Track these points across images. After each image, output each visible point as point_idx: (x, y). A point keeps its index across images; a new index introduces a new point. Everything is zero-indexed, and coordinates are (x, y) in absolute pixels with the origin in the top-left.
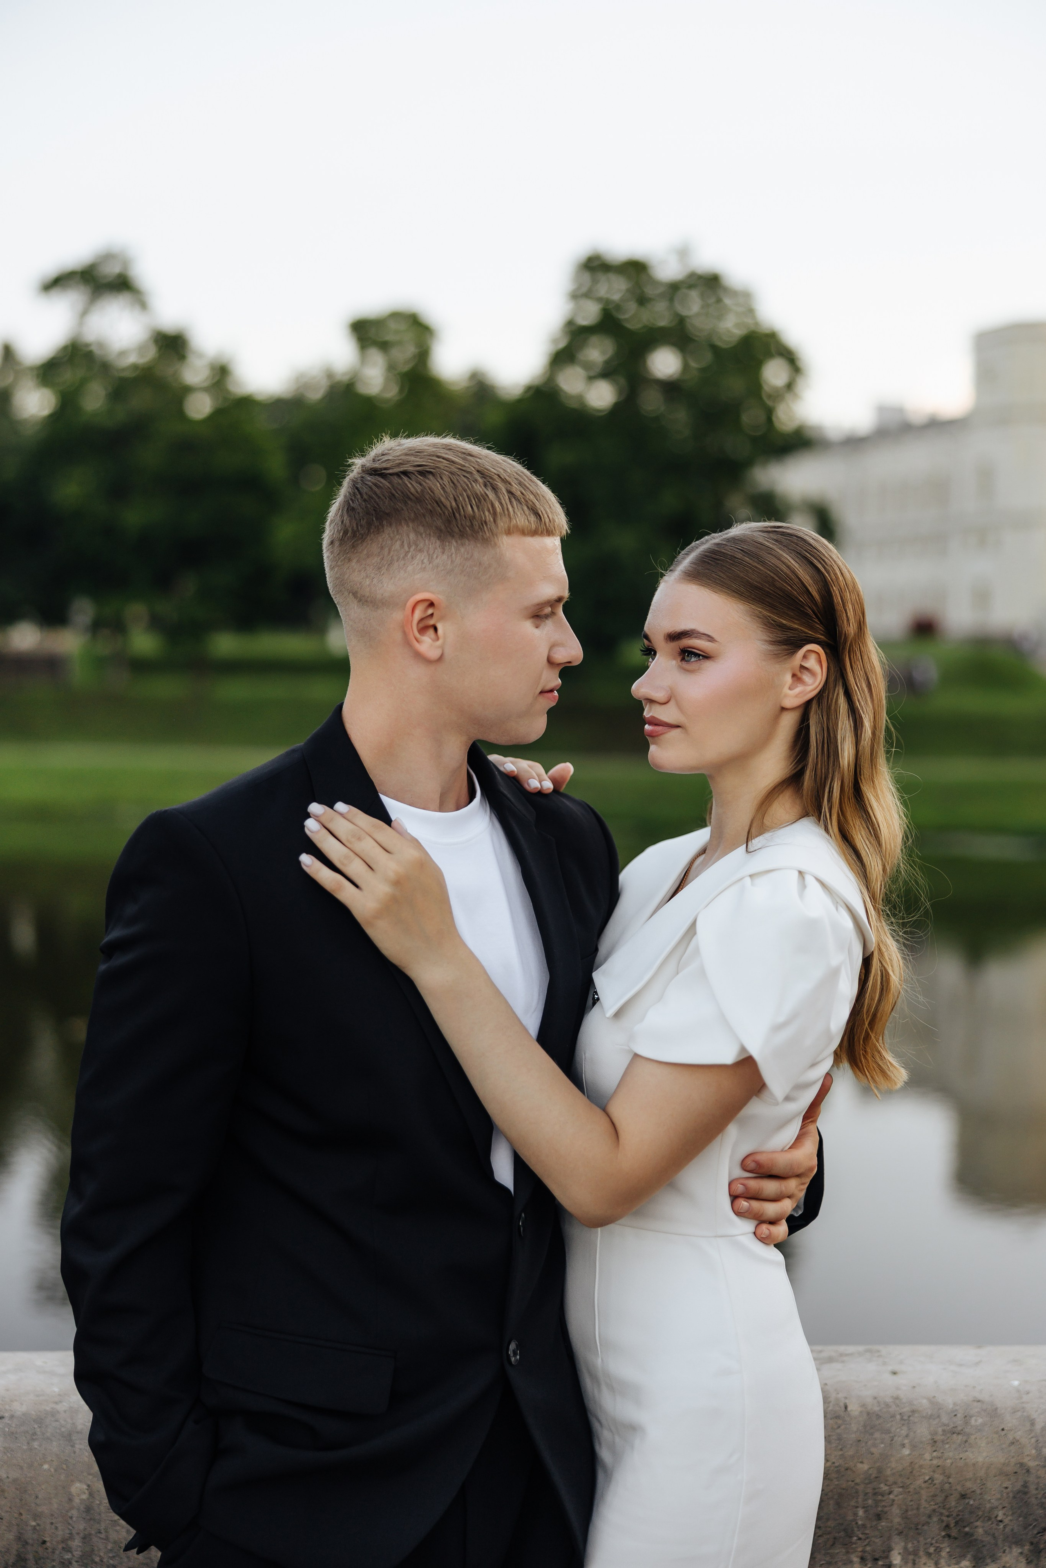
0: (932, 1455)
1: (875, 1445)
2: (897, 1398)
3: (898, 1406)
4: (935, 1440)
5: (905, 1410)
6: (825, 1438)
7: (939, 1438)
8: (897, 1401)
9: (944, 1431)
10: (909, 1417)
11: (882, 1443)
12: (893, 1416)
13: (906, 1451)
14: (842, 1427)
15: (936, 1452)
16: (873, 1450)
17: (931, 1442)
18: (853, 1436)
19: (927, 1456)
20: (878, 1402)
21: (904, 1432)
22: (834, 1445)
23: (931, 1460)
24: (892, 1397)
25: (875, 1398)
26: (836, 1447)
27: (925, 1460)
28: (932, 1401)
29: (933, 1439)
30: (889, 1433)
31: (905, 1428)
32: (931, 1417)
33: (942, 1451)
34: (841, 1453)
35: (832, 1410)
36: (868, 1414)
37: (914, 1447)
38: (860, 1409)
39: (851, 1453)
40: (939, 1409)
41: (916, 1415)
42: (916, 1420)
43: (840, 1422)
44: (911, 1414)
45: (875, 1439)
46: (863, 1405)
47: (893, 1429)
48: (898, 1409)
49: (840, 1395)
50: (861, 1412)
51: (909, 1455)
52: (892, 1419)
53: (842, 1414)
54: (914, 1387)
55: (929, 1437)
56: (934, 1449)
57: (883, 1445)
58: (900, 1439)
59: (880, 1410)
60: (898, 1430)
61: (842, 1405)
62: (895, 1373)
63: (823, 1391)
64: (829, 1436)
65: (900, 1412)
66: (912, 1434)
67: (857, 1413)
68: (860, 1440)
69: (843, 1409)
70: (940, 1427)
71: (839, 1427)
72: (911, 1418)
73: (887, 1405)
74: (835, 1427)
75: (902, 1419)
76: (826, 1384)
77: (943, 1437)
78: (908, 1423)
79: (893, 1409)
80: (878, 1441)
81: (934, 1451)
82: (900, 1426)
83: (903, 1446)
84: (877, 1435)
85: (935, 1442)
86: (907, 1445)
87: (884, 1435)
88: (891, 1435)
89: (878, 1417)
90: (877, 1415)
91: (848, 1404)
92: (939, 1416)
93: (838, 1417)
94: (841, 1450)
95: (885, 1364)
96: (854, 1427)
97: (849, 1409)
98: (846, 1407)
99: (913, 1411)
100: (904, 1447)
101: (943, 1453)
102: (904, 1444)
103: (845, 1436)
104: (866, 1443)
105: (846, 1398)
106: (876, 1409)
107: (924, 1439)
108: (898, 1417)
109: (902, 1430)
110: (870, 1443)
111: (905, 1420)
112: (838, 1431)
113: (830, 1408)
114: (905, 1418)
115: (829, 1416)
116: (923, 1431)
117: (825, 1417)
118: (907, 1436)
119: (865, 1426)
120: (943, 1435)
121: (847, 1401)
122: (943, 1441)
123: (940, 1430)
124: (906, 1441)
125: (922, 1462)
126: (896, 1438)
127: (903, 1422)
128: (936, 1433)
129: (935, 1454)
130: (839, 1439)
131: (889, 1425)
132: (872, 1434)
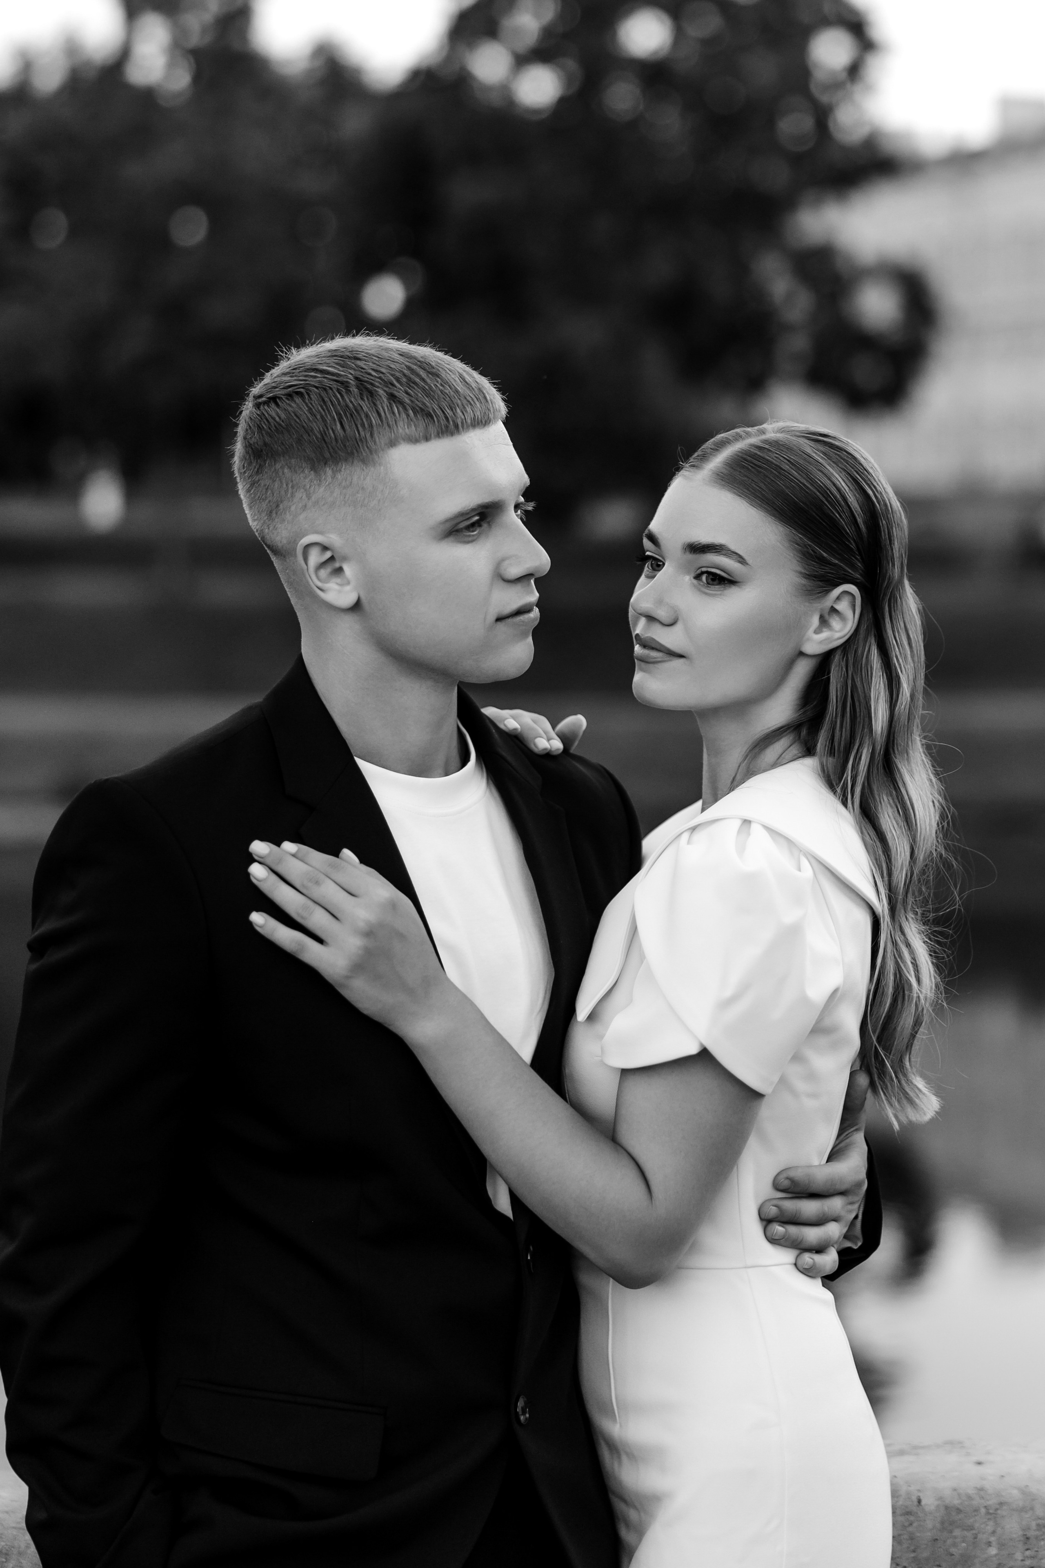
0: (1023, 1553)
1: (954, 1545)
2: (982, 1489)
3: (983, 1498)
4: (1028, 1536)
5: (990, 1503)
6: (893, 1537)
7: (1032, 1533)
8: (982, 1493)
9: (1038, 1525)
10: (997, 1509)
11: (963, 1542)
12: (976, 1510)
13: (993, 1551)
14: (915, 1524)
15: (1029, 1551)
16: (953, 1550)
17: (1022, 1539)
18: (929, 1534)
19: (1019, 1556)
20: (959, 1495)
21: (990, 1528)
22: (905, 1546)
23: (1022, 1560)
24: (976, 1488)
25: (955, 1490)
26: (908, 1548)
27: (1016, 1560)
28: (1025, 1492)
29: (1025, 1535)
30: (972, 1529)
31: (991, 1523)
32: (1022, 1510)
33: (1036, 1550)
34: (913, 1555)
35: (902, 1505)
36: (947, 1508)
37: (1002, 1545)
38: (936, 1503)
39: (925, 1554)
40: (1033, 1500)
41: (1005, 1507)
42: (1004, 1513)
43: (912, 1518)
44: (998, 1506)
45: (955, 1537)
46: (940, 1498)
47: (977, 1525)
48: (983, 1501)
49: (912, 1488)
50: (938, 1506)
51: (996, 1555)
52: (976, 1513)
53: (915, 1509)
54: (1002, 1476)
55: (1021, 1533)
56: (1027, 1547)
57: (964, 1545)
58: (985, 1536)
59: (961, 1503)
60: (982, 1526)
61: (914, 1498)
62: (979, 1463)
63: (892, 1484)
64: (900, 1535)
65: (985, 1505)
66: (999, 1530)
67: (933, 1508)
68: (937, 1539)
69: (916, 1503)
70: (1034, 1520)
71: (911, 1525)
72: (999, 1512)
73: (970, 1498)
74: (906, 1524)
75: (988, 1513)
76: (895, 1477)
77: (1037, 1532)
78: (995, 1518)
79: (977, 1502)
80: (958, 1540)
81: (1027, 1549)
82: (985, 1520)
83: (989, 1544)
84: (957, 1532)
85: (1028, 1538)
86: (994, 1543)
87: (966, 1532)
88: (974, 1532)
89: (959, 1511)
90: (958, 1509)
91: (921, 1498)
92: (1032, 1509)
93: (909, 1513)
94: (914, 1551)
95: (968, 1454)
96: (929, 1524)
97: (923, 1503)
98: (919, 1501)
99: (1001, 1504)
100: (990, 1546)
101: (1037, 1551)
102: (990, 1542)
103: (918, 1534)
104: (945, 1542)
105: (919, 1491)
106: (956, 1502)
107: (1014, 1536)
108: (983, 1511)
109: (987, 1525)
110: (949, 1542)
111: (991, 1514)
112: (910, 1529)
113: (901, 1503)
114: (991, 1511)
115: (898, 1512)
116: (1012, 1527)
117: (894, 1513)
118: (994, 1532)
119: (942, 1523)
120: (1038, 1530)
121: (921, 1495)
122: (1037, 1538)
123: (1034, 1524)
124: (992, 1539)
125: (1012, 1563)
126: (980, 1536)
127: (989, 1517)
128: (1029, 1528)
129: (1028, 1553)
130: (912, 1539)
131: (971, 1520)
132: (951, 1532)
